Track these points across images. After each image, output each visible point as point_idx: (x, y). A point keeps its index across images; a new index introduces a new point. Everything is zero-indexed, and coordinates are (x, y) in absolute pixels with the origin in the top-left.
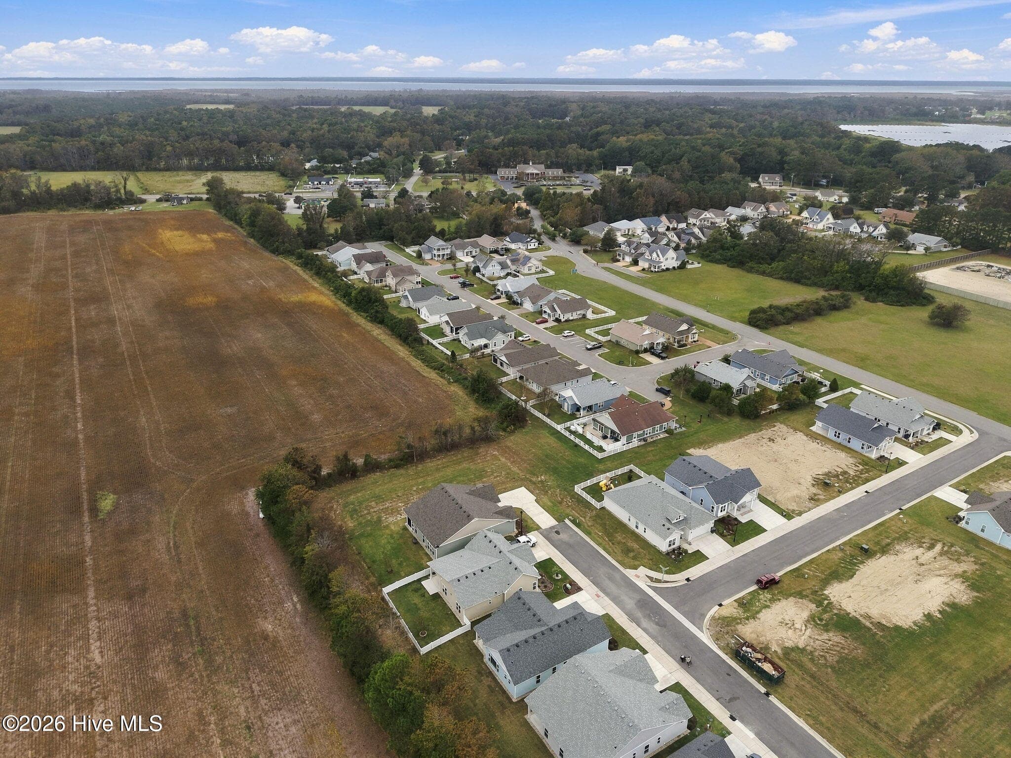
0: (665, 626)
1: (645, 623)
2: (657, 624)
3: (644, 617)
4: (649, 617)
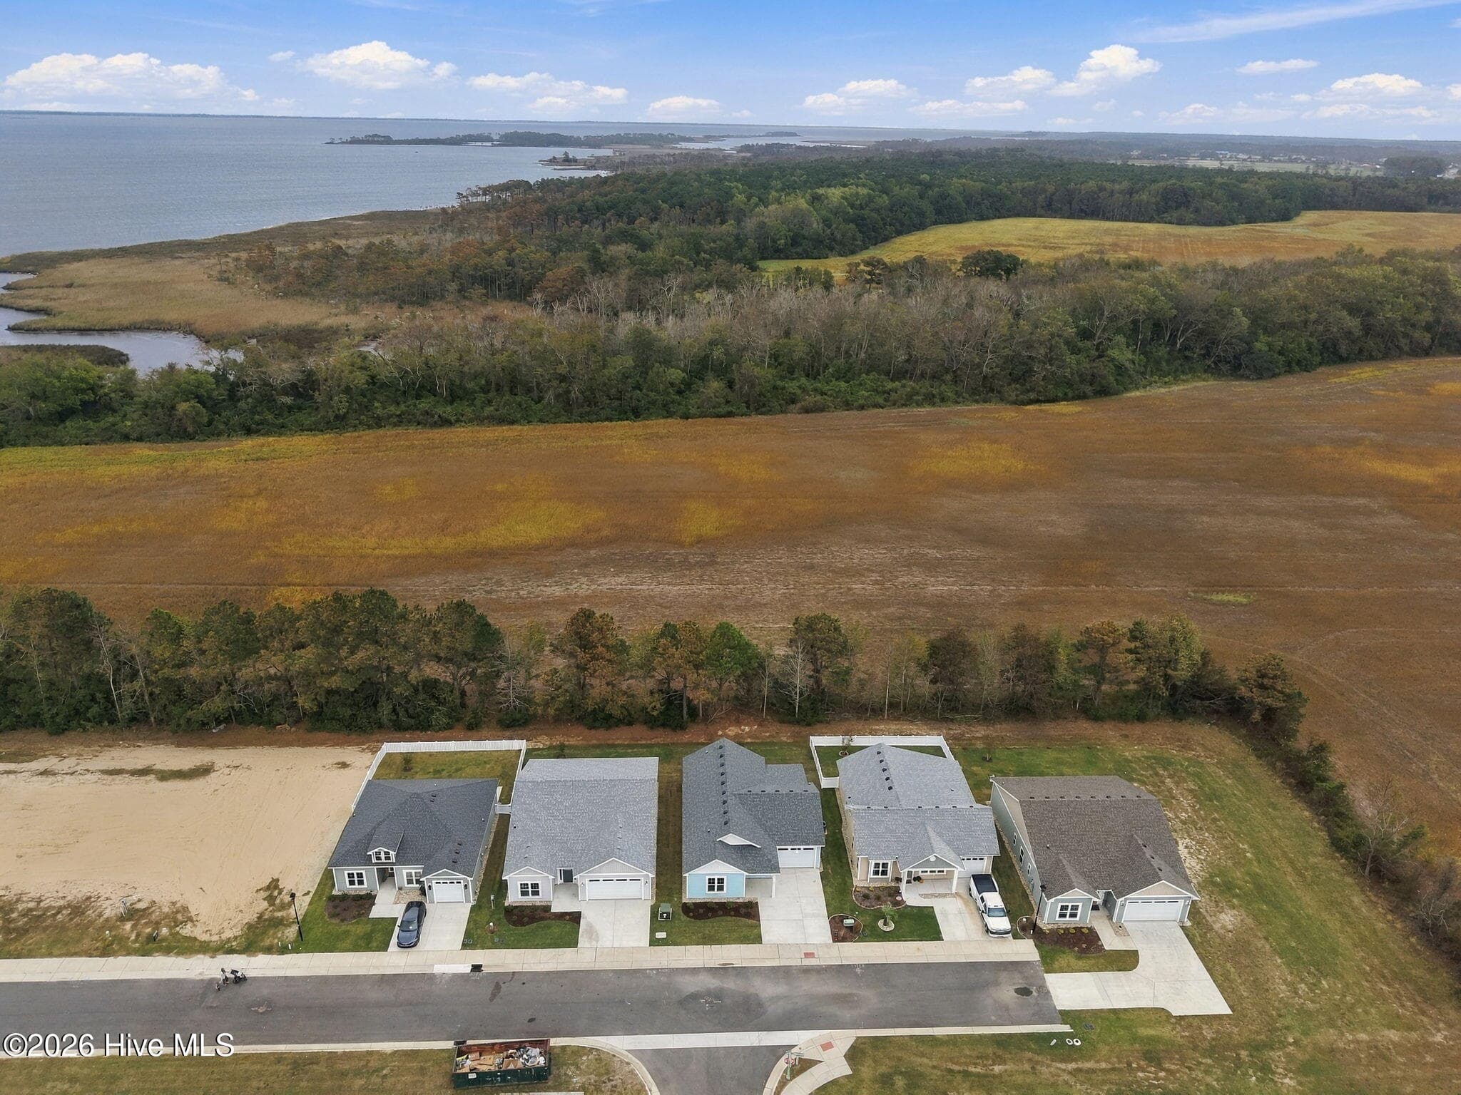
0: (682, 1004)
1: (707, 982)
2: (694, 996)
3: (721, 989)
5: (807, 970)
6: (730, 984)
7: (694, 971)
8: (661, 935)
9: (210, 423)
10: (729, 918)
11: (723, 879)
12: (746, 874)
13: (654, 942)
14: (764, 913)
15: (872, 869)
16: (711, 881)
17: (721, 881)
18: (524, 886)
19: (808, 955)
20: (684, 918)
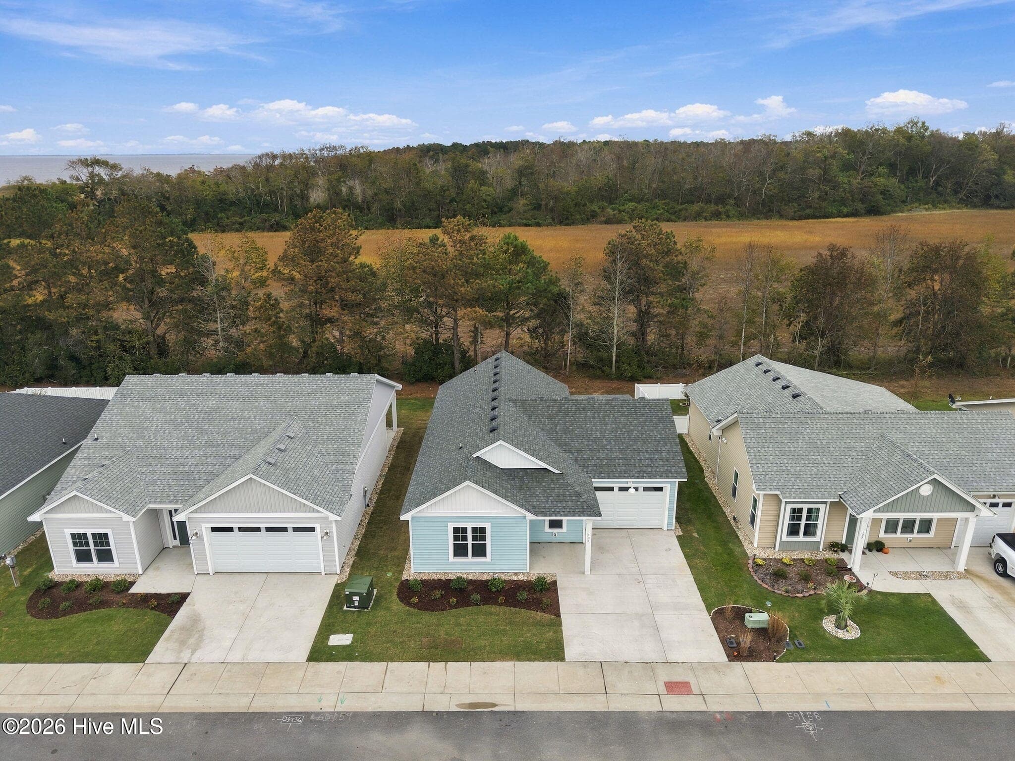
8: (340, 640)
10: (494, 609)
11: (483, 530)
12: (530, 516)
13: (323, 653)
14: (569, 601)
15: (787, 521)
16: (460, 533)
17: (479, 533)
18: (79, 539)
19: (674, 688)
20: (396, 605)
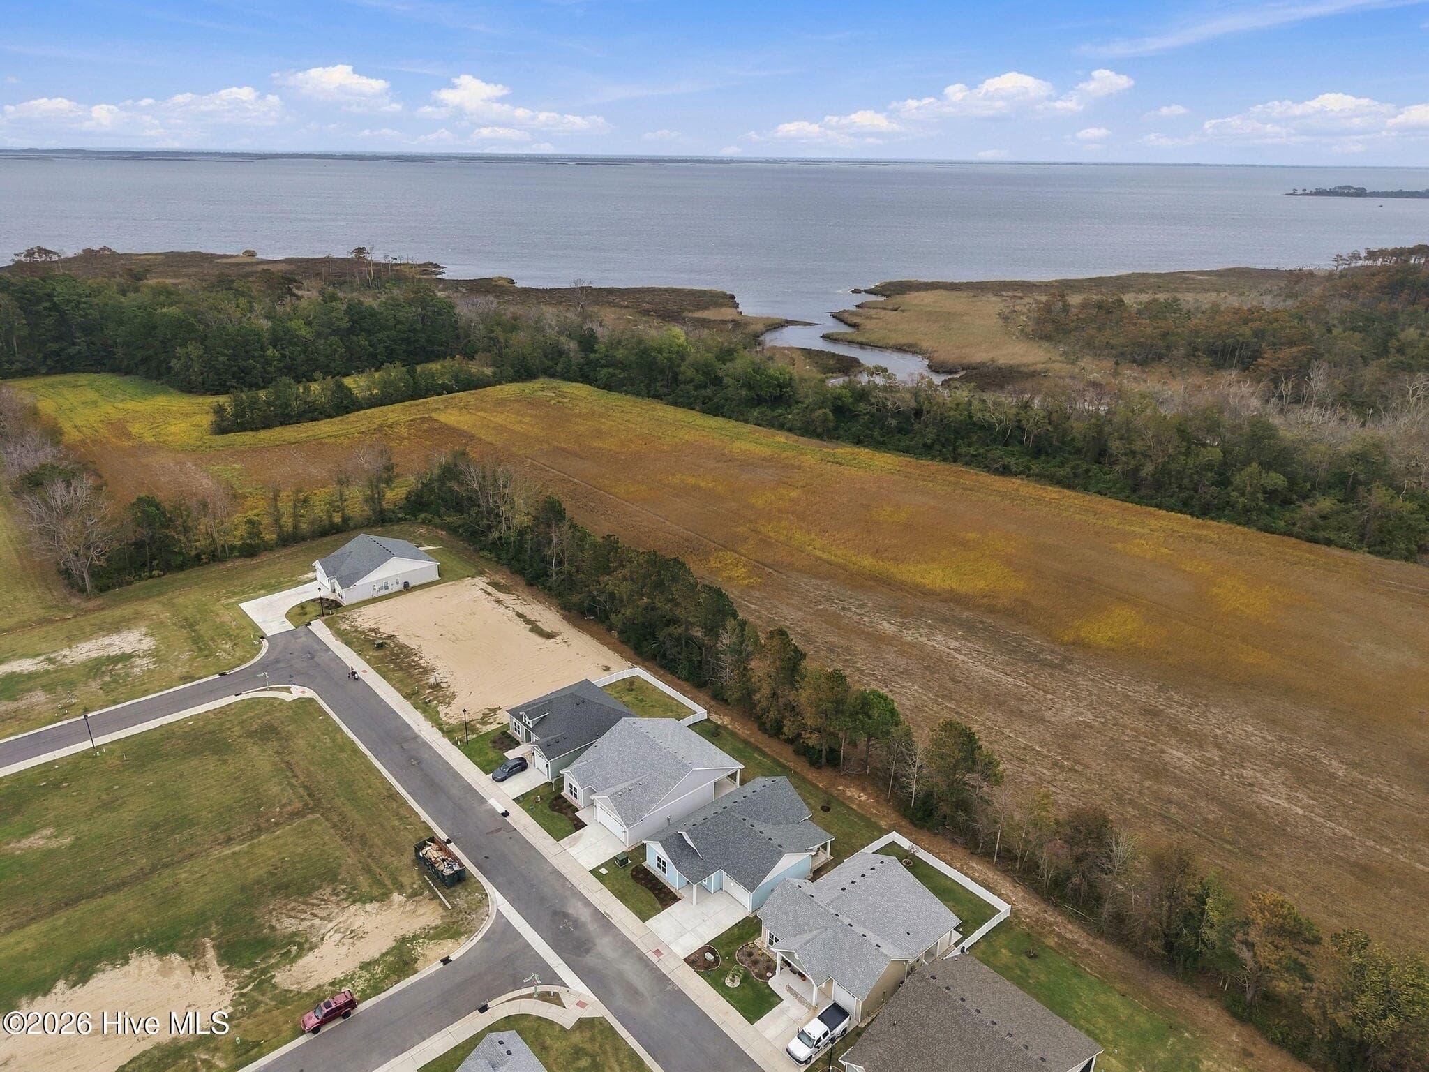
0: (555, 913)
1: (584, 915)
2: (566, 915)
3: (584, 924)
4: (577, 924)
5: (642, 959)
6: (593, 927)
7: (588, 903)
8: (604, 871)
9: (836, 429)
10: (650, 893)
11: (665, 863)
13: (594, 872)
14: (674, 908)
16: (659, 860)
19: (658, 952)
20: (629, 872)
